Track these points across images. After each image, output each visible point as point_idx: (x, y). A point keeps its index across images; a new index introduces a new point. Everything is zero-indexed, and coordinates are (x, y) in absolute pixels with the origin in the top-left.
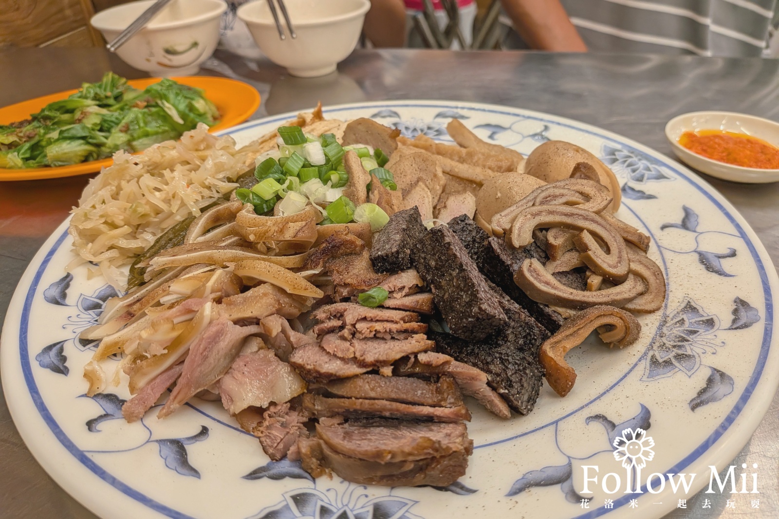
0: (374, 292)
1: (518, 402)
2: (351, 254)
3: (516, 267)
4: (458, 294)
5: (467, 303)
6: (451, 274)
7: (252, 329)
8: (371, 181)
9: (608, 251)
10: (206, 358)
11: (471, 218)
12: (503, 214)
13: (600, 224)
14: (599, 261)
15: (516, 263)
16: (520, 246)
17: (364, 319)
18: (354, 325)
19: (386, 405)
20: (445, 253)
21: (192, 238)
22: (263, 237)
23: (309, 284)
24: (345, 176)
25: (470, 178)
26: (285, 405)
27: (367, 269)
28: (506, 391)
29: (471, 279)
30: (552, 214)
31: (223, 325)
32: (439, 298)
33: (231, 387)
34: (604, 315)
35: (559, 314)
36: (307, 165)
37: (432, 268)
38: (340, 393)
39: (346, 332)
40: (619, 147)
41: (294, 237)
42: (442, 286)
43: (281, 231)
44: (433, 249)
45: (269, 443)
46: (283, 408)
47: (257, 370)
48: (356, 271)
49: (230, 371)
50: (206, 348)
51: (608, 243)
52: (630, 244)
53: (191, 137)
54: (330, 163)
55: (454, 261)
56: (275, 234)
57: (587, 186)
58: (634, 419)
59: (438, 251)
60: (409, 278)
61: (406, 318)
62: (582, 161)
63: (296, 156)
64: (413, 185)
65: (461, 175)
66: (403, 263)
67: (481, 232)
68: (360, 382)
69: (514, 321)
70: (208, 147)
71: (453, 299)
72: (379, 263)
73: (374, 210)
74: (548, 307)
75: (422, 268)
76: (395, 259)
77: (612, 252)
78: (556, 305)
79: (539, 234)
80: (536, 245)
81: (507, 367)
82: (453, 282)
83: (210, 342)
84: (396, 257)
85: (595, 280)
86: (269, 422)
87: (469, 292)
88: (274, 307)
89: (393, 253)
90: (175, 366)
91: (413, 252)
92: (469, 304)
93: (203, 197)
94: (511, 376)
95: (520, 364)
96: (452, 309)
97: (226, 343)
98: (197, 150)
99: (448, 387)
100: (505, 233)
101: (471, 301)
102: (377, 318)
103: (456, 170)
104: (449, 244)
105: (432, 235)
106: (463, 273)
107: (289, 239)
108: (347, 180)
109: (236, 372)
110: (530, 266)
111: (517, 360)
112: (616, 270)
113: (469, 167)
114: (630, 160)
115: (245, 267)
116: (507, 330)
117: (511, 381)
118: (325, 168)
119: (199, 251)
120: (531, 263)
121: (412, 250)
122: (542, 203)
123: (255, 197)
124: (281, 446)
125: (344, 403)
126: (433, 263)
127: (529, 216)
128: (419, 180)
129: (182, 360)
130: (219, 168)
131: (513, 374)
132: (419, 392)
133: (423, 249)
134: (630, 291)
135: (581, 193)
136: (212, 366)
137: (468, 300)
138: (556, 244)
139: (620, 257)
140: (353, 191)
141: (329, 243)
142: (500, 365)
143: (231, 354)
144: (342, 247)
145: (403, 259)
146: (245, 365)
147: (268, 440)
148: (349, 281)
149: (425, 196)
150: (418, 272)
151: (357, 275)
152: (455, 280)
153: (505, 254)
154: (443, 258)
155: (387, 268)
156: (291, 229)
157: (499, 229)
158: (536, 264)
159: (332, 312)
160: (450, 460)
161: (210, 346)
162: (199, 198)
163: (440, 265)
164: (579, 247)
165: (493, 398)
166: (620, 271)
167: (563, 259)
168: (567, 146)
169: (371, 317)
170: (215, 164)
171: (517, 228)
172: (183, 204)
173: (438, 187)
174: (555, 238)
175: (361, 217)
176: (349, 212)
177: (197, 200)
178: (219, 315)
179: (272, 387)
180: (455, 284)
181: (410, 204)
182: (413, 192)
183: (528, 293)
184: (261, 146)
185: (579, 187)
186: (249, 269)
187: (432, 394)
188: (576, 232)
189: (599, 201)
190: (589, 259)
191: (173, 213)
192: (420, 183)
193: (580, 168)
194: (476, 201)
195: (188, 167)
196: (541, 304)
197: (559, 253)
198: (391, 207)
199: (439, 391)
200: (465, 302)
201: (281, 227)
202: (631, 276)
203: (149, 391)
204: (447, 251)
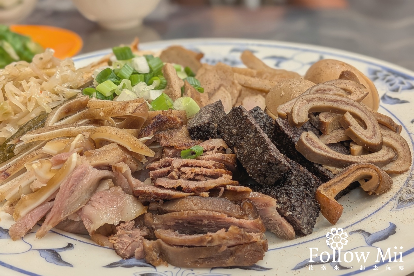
0: (193, 148)
1: (300, 221)
2: (173, 128)
3: (297, 139)
4: (254, 149)
5: (261, 154)
6: (248, 137)
7: (106, 173)
8: (185, 85)
9: (365, 127)
10: (73, 192)
11: (263, 110)
12: (286, 104)
13: (358, 108)
14: (358, 134)
15: (297, 136)
16: (299, 123)
17: (186, 165)
18: (179, 169)
19: (206, 213)
20: (244, 123)
21: (50, 123)
22: (110, 113)
23: (144, 145)
24: (165, 81)
25: (261, 88)
26: (131, 222)
27: (186, 137)
28: (291, 213)
29: (263, 137)
30: (322, 100)
31: (86, 168)
32: (240, 154)
33: (91, 212)
34: (362, 168)
35: (330, 171)
36: (135, 73)
37: (234, 135)
38: (172, 209)
39: (174, 173)
40: (379, 69)
41: (133, 113)
42: (242, 145)
43: (124, 108)
44: (235, 122)
45: (121, 247)
46: (130, 224)
47: (109, 200)
48: (178, 138)
49: (89, 202)
50: (73, 185)
51: (365, 122)
52: (384, 127)
53: (41, 59)
54: (153, 73)
55: (250, 128)
56: (119, 110)
57: (349, 85)
58: (384, 230)
59: (239, 122)
60: (217, 143)
61: (217, 165)
62: (346, 70)
63: (128, 66)
64: (216, 90)
65: (253, 86)
66: (212, 132)
67: (270, 119)
68: (186, 201)
69: (296, 170)
70: (53, 66)
71: (251, 153)
72: (195, 132)
73: (189, 101)
74: (322, 166)
75: (227, 136)
76: (207, 128)
77: (368, 127)
78: (327, 164)
79: (313, 117)
80: (312, 125)
81: (291, 198)
82: (250, 142)
83: (76, 180)
84: (207, 127)
85: (356, 148)
86: (120, 232)
87: (262, 146)
88: (121, 156)
89: (205, 124)
90: (47, 203)
91: (220, 126)
92: (263, 154)
93: (53, 101)
94: (294, 203)
95: (301, 195)
96: (250, 160)
97: (88, 181)
98: (44, 69)
99: (248, 208)
100: (287, 116)
101: (264, 151)
102: (196, 164)
103: (249, 82)
104: (246, 116)
105: (233, 112)
106: (257, 135)
107: (129, 114)
108: (166, 84)
109: (94, 202)
110: (307, 136)
111: (298, 193)
112: (371, 140)
113: (260, 80)
114: (388, 78)
115: (99, 131)
116: (291, 177)
117: (294, 206)
118: (149, 75)
119: (59, 129)
120: (308, 135)
121: (219, 125)
122: (314, 93)
123: (98, 94)
124: (130, 248)
125: (175, 214)
126: (235, 131)
127: (305, 101)
128: (221, 86)
129: (52, 198)
130: (64, 80)
131: (295, 202)
132: (229, 208)
133: (227, 123)
134: (383, 156)
135: (345, 90)
136: (77, 197)
137: (261, 151)
138: (326, 121)
139: (374, 131)
140: (171, 91)
141: (158, 119)
142: (286, 197)
143: (91, 190)
144: (167, 122)
145: (213, 129)
146: (101, 197)
147: (120, 245)
148: (173, 144)
149: (226, 96)
150: (224, 140)
151: (179, 140)
152: (251, 140)
153: (289, 130)
154: (242, 127)
155: (201, 136)
156: (131, 107)
157: (284, 113)
158: (311, 135)
159: (162, 162)
160: (252, 246)
161: (76, 183)
162: (50, 101)
163: (240, 132)
164: (344, 125)
165: (282, 221)
166: (375, 141)
167: (332, 134)
168: (335, 62)
169: (191, 163)
170: (62, 77)
171: (297, 109)
172: (37, 105)
173: (236, 92)
174: (326, 118)
175: (178, 107)
176: (169, 104)
177: (49, 102)
178: (82, 163)
179: (121, 210)
180: (251, 142)
181: (214, 100)
182: (217, 94)
183: (306, 156)
184: (92, 69)
185: (343, 85)
186: (102, 132)
187: (238, 210)
188: (341, 115)
189: (358, 94)
190: (352, 133)
191: (30, 112)
192: (222, 88)
193: (345, 75)
194: (265, 101)
195: (38, 80)
196: (317, 164)
197: (329, 130)
198: (200, 103)
199: (242, 209)
200: (259, 153)
201: (124, 105)
202: (384, 147)
203: (29, 218)
204: (245, 121)
